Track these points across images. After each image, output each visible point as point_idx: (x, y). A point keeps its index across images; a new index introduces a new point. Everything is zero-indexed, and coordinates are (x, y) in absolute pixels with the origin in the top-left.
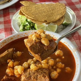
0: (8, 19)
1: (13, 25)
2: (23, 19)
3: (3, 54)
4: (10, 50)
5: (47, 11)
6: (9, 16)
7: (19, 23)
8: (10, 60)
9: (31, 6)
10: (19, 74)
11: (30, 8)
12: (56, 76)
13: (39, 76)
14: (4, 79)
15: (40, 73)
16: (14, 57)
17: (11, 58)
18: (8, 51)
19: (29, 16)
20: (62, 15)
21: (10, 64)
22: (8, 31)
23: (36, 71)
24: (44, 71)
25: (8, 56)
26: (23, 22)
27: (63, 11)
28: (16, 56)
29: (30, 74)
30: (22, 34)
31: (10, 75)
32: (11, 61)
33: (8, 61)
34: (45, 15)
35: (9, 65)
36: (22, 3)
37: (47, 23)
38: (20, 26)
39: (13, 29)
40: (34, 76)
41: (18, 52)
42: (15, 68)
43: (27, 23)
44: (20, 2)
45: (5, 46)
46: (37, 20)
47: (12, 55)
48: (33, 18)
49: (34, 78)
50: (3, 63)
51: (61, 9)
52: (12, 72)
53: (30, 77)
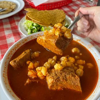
0: (14, 26)
1: (21, 30)
2: (28, 24)
3: (21, 56)
4: (28, 51)
5: (50, 16)
6: (14, 23)
7: (26, 28)
8: (29, 61)
9: (35, 12)
10: (43, 76)
11: (35, 14)
12: (82, 73)
13: (68, 76)
14: (27, 83)
15: (68, 73)
16: (32, 58)
17: (29, 59)
18: (25, 53)
19: (35, 20)
20: (63, 19)
21: (31, 66)
22: (17, 35)
23: (62, 70)
24: (70, 70)
25: (27, 58)
26: (30, 27)
27: (64, 15)
28: (34, 57)
29: (56, 75)
30: (35, 35)
31: (33, 78)
32: (31, 62)
33: (28, 63)
34: (49, 19)
35: (29, 67)
36: (26, 10)
37: (52, 25)
38: (27, 30)
39: (21, 33)
40: (62, 77)
41: (35, 53)
42: (37, 69)
43: (34, 27)
44: (25, 9)
45: (20, 48)
46: (43, 23)
47: (31, 57)
48: (40, 21)
49: (63, 79)
50: (22, 65)
51: (61, 14)
52: (35, 74)
53: (59, 79)
